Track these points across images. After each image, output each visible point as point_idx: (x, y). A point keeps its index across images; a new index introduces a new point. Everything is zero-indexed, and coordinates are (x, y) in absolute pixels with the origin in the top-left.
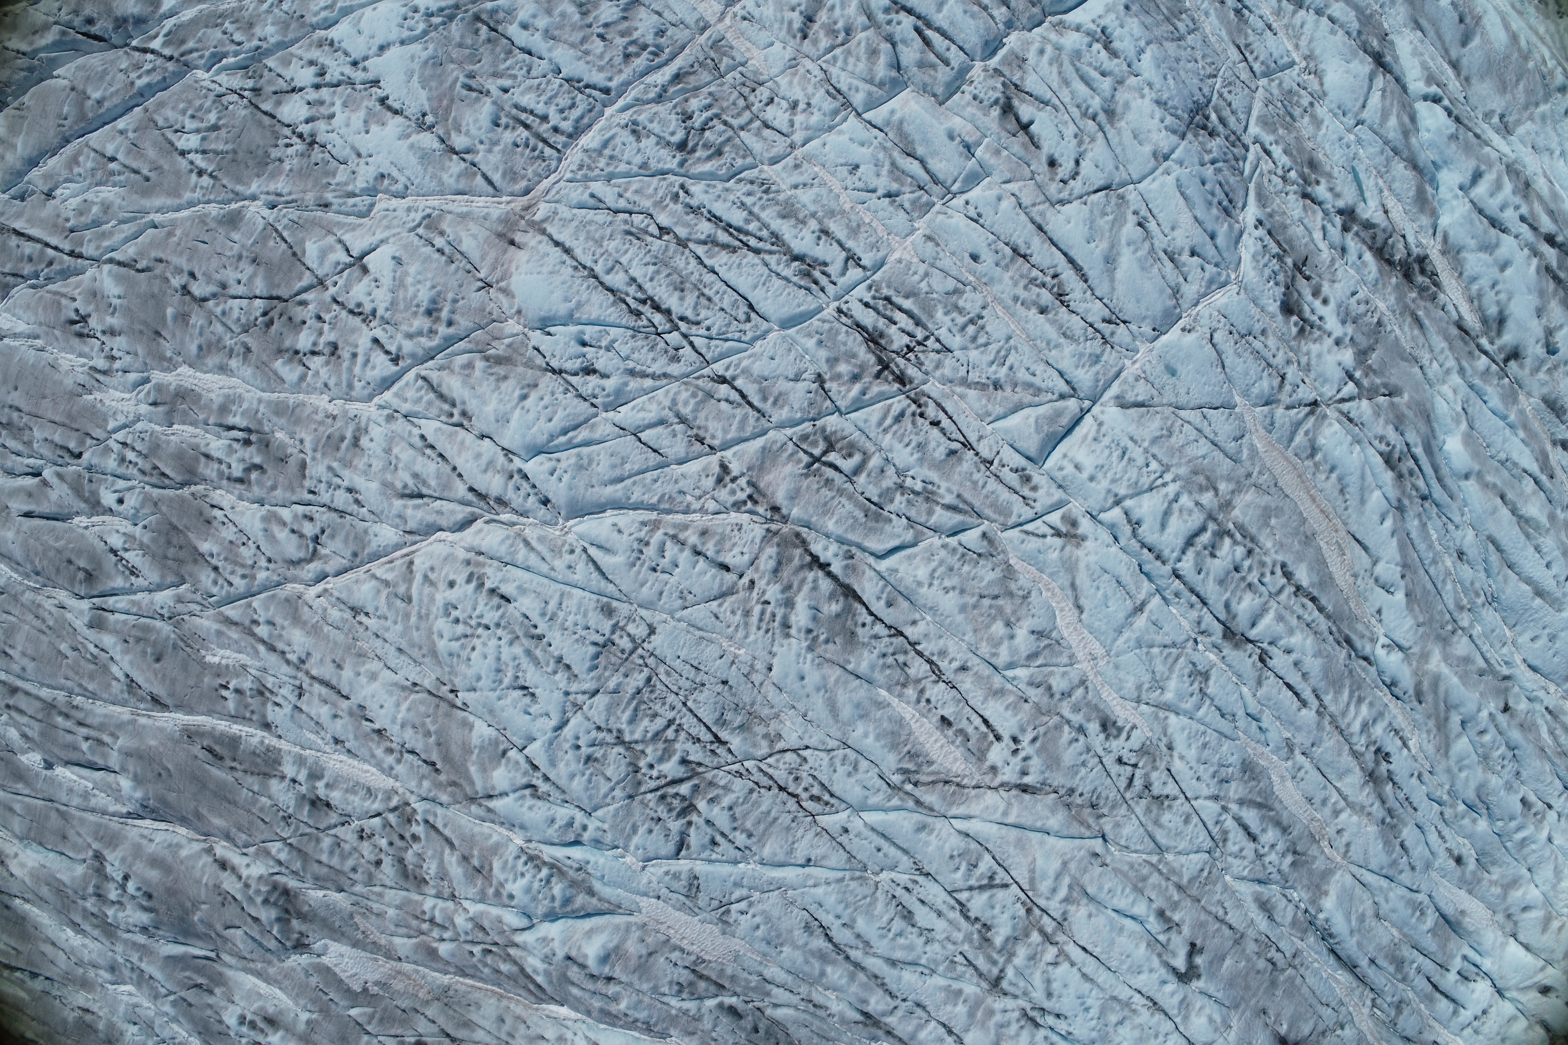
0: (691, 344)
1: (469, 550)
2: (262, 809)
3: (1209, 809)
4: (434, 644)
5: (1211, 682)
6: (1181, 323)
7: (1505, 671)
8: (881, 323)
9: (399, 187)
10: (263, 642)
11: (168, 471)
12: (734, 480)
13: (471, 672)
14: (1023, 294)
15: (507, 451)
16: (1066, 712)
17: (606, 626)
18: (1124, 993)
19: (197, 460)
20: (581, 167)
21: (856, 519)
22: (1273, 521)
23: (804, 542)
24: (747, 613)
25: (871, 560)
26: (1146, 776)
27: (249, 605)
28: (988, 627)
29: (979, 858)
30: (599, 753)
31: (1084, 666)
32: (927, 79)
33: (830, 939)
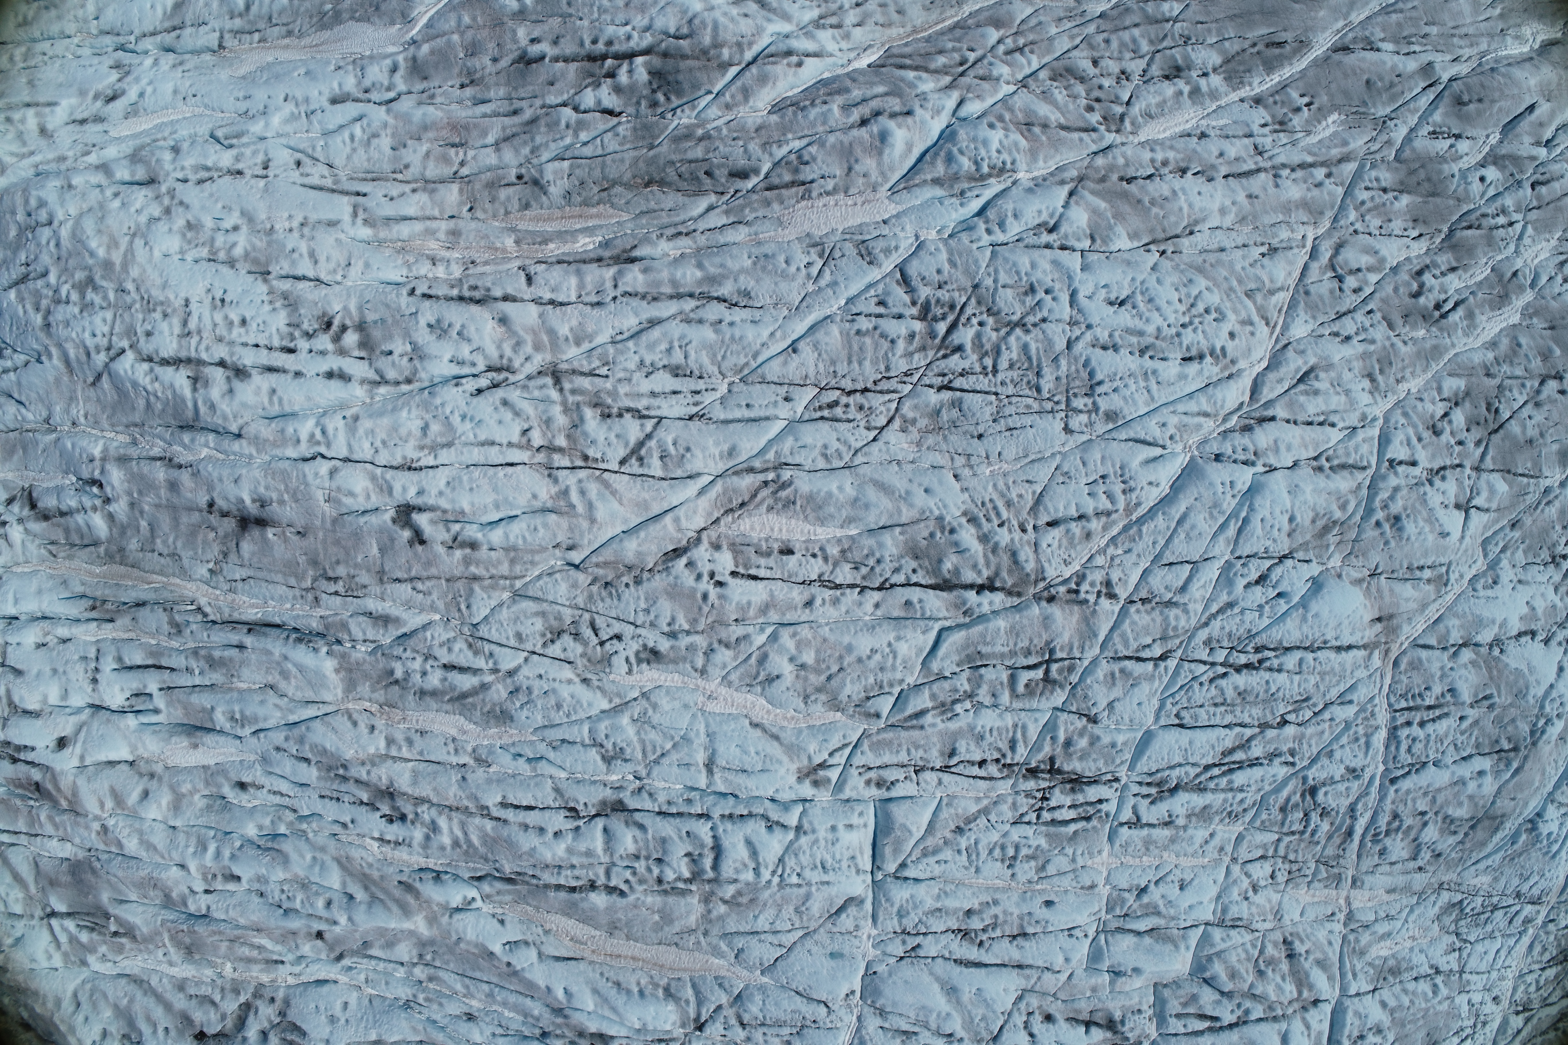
0: (1204, 663)
1: (1240, 372)
2: (1209, 31)
3: (509, 660)
4: (1207, 278)
5: (598, 758)
6: (858, 994)
7: (346, 962)
8: (1080, 798)
9: (1479, 586)
10: (1312, 165)
12: (1099, 593)
14: (994, 910)
15: (1272, 469)
16: (697, 639)
17: (1104, 404)
18: (444, 456)
20: (1373, 714)
21: (986, 644)
22: (657, 917)
23: (1010, 593)
24: (1009, 504)
25: (947, 624)
26: (585, 644)
28: (818, 651)
29: (665, 466)
30: (1030, 301)
31: (713, 685)
32: (1181, 992)
33: (720, 299)
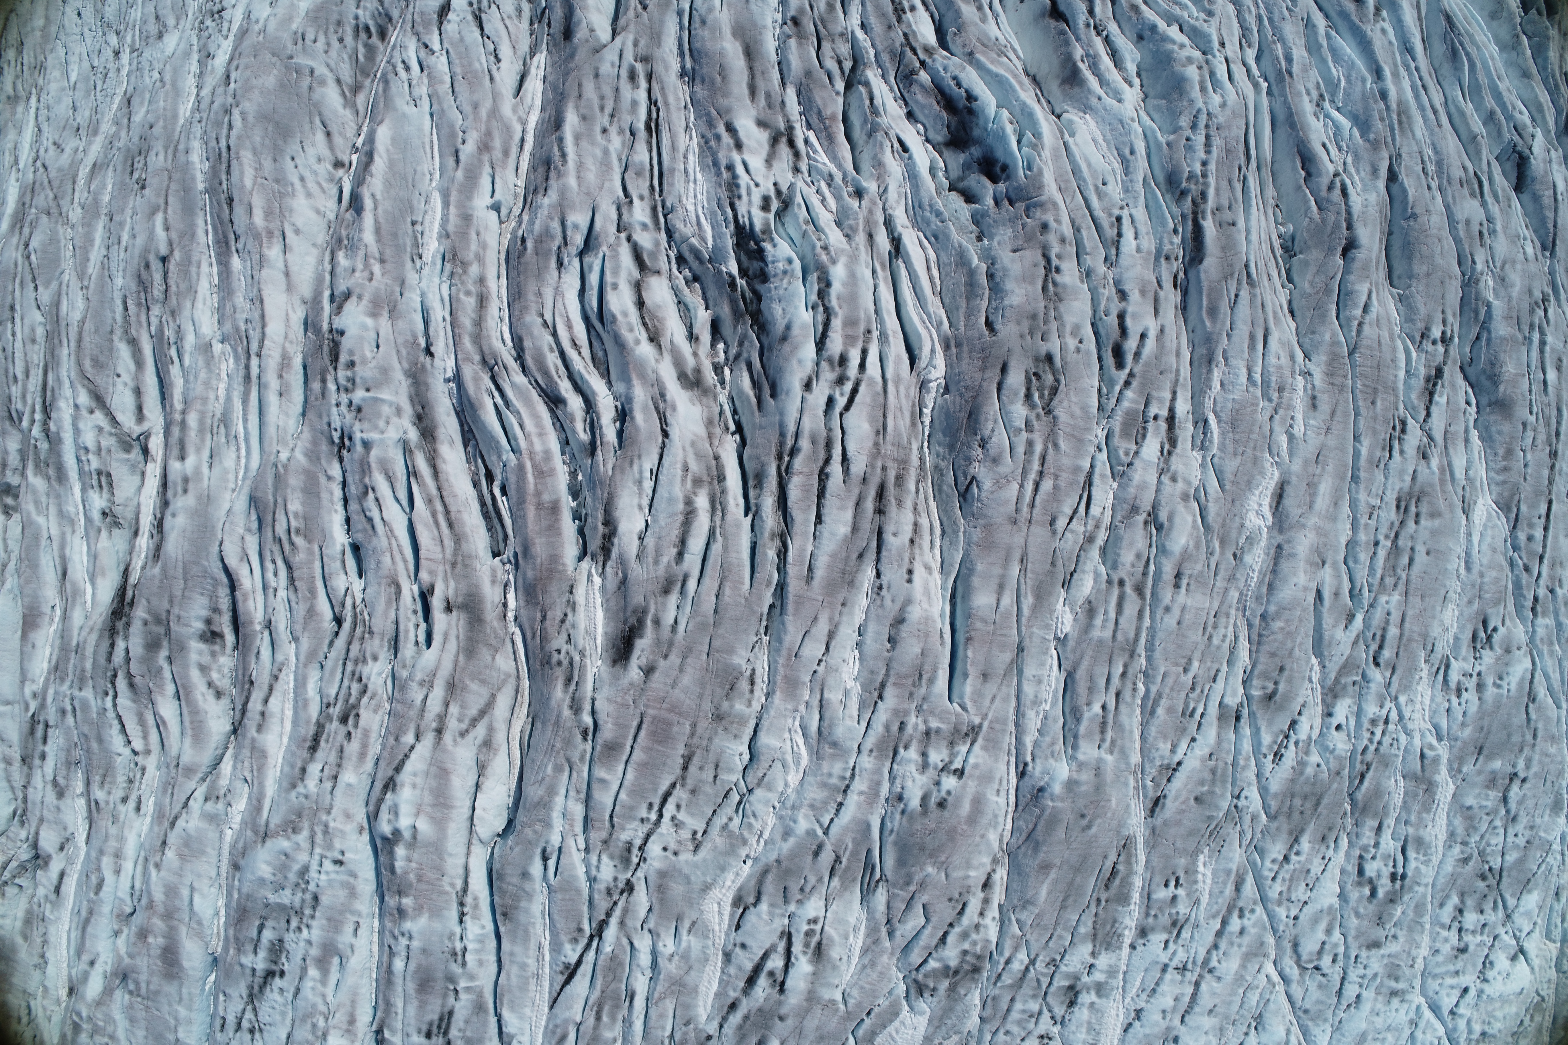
27: (1255, 903)
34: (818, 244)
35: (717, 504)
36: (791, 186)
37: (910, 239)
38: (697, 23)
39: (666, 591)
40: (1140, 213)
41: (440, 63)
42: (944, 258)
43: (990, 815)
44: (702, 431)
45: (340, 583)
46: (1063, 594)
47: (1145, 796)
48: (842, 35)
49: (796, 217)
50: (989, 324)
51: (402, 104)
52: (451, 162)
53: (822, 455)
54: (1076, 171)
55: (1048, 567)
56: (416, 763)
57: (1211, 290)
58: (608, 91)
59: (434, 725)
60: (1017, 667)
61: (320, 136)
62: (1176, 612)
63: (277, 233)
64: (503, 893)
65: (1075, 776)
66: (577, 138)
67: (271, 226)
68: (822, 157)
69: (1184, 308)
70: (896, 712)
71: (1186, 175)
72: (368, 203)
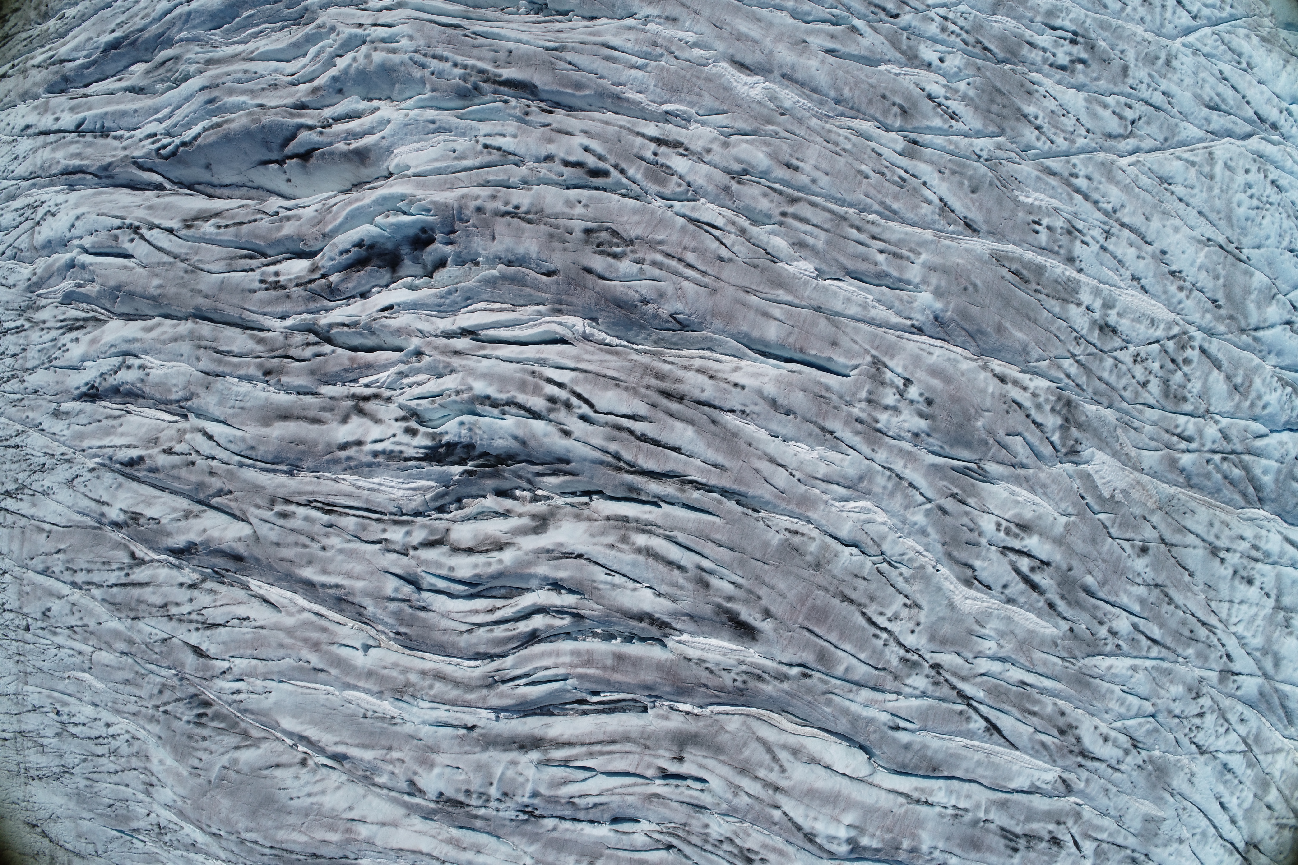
11: (992, 47)
13: (1262, 233)
19: (1019, 45)
27: (1068, 162)
34: (453, 397)
35: (645, 528)
36: (401, 407)
37: (465, 320)
38: (252, 454)
39: (707, 585)
40: (485, 127)
41: (240, 664)
42: (486, 296)
43: (947, 365)
44: (584, 525)
45: (640, 839)
46: (781, 264)
47: (961, 234)
48: (286, 337)
49: (427, 410)
50: (549, 274)
51: (267, 702)
52: (322, 676)
53: (625, 435)
54: (439, 172)
55: (757, 271)
56: (798, 813)
57: (560, 83)
58: (292, 538)
59: (770, 792)
60: (832, 315)
61: (278, 773)
62: (818, 174)
63: (349, 825)
64: (917, 767)
65: (931, 288)
66: (325, 572)
67: (342, 828)
68: (383, 376)
69: (570, 109)
70: (847, 423)
71: (461, 82)
72: (341, 749)
